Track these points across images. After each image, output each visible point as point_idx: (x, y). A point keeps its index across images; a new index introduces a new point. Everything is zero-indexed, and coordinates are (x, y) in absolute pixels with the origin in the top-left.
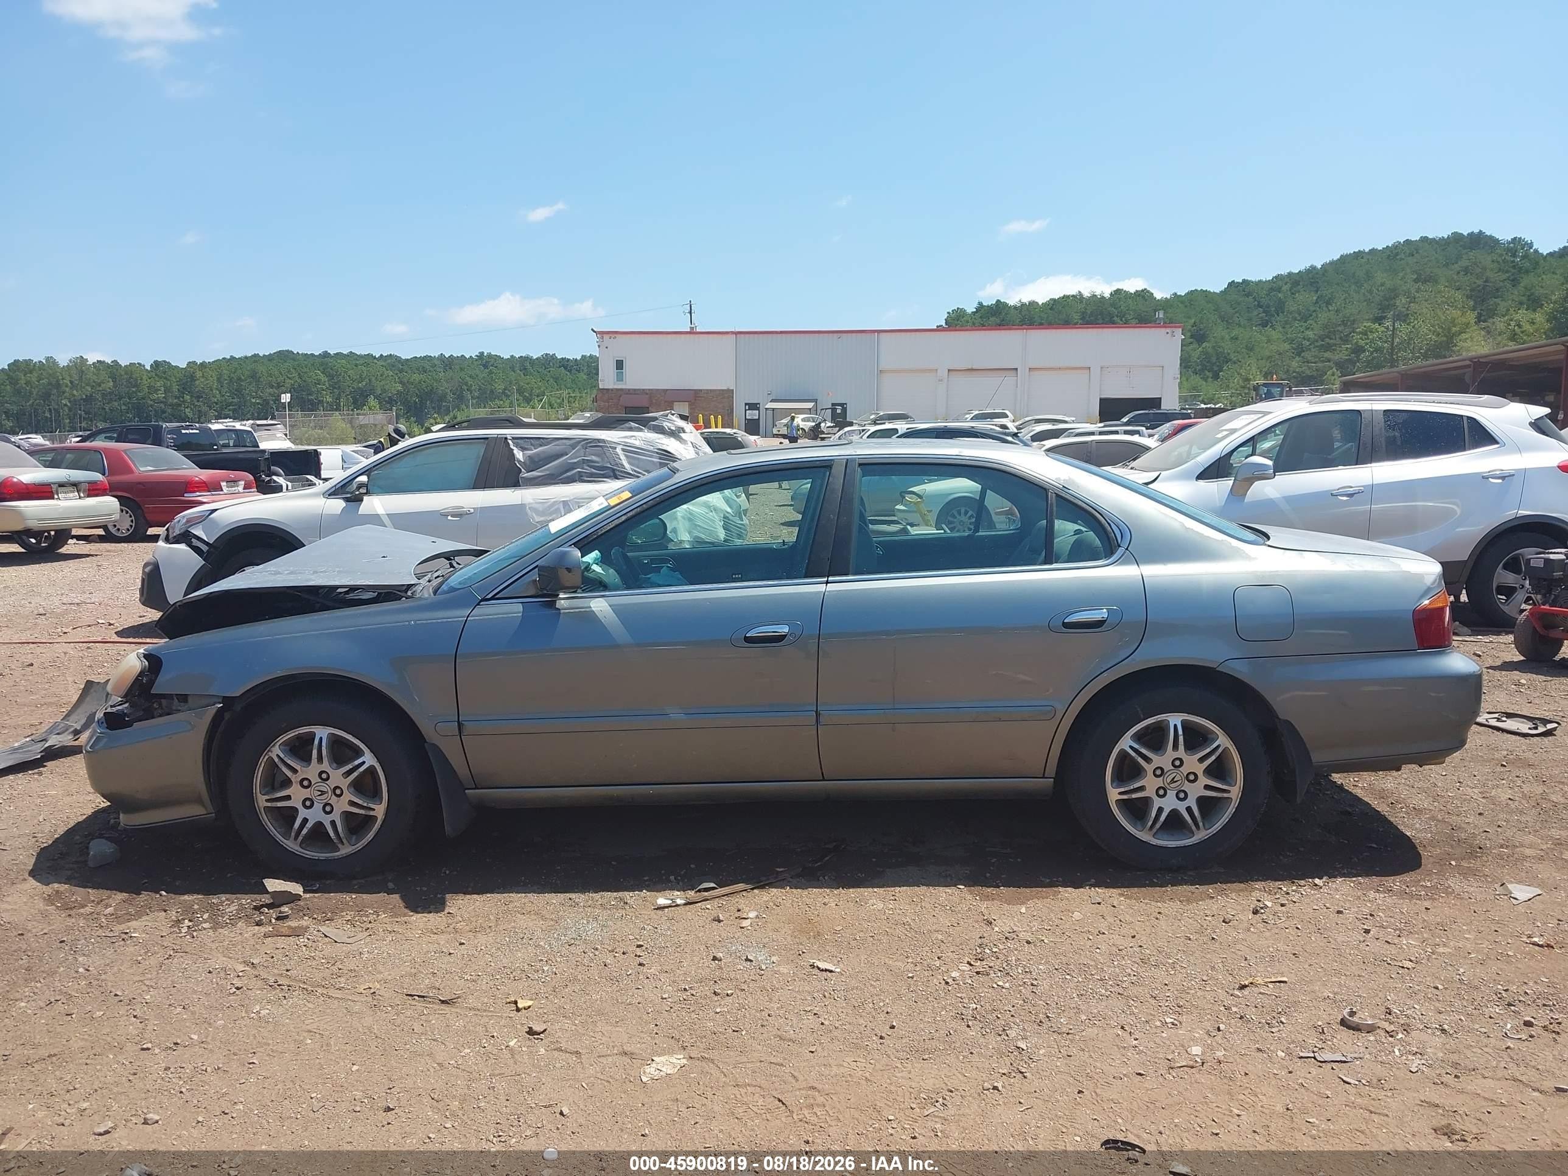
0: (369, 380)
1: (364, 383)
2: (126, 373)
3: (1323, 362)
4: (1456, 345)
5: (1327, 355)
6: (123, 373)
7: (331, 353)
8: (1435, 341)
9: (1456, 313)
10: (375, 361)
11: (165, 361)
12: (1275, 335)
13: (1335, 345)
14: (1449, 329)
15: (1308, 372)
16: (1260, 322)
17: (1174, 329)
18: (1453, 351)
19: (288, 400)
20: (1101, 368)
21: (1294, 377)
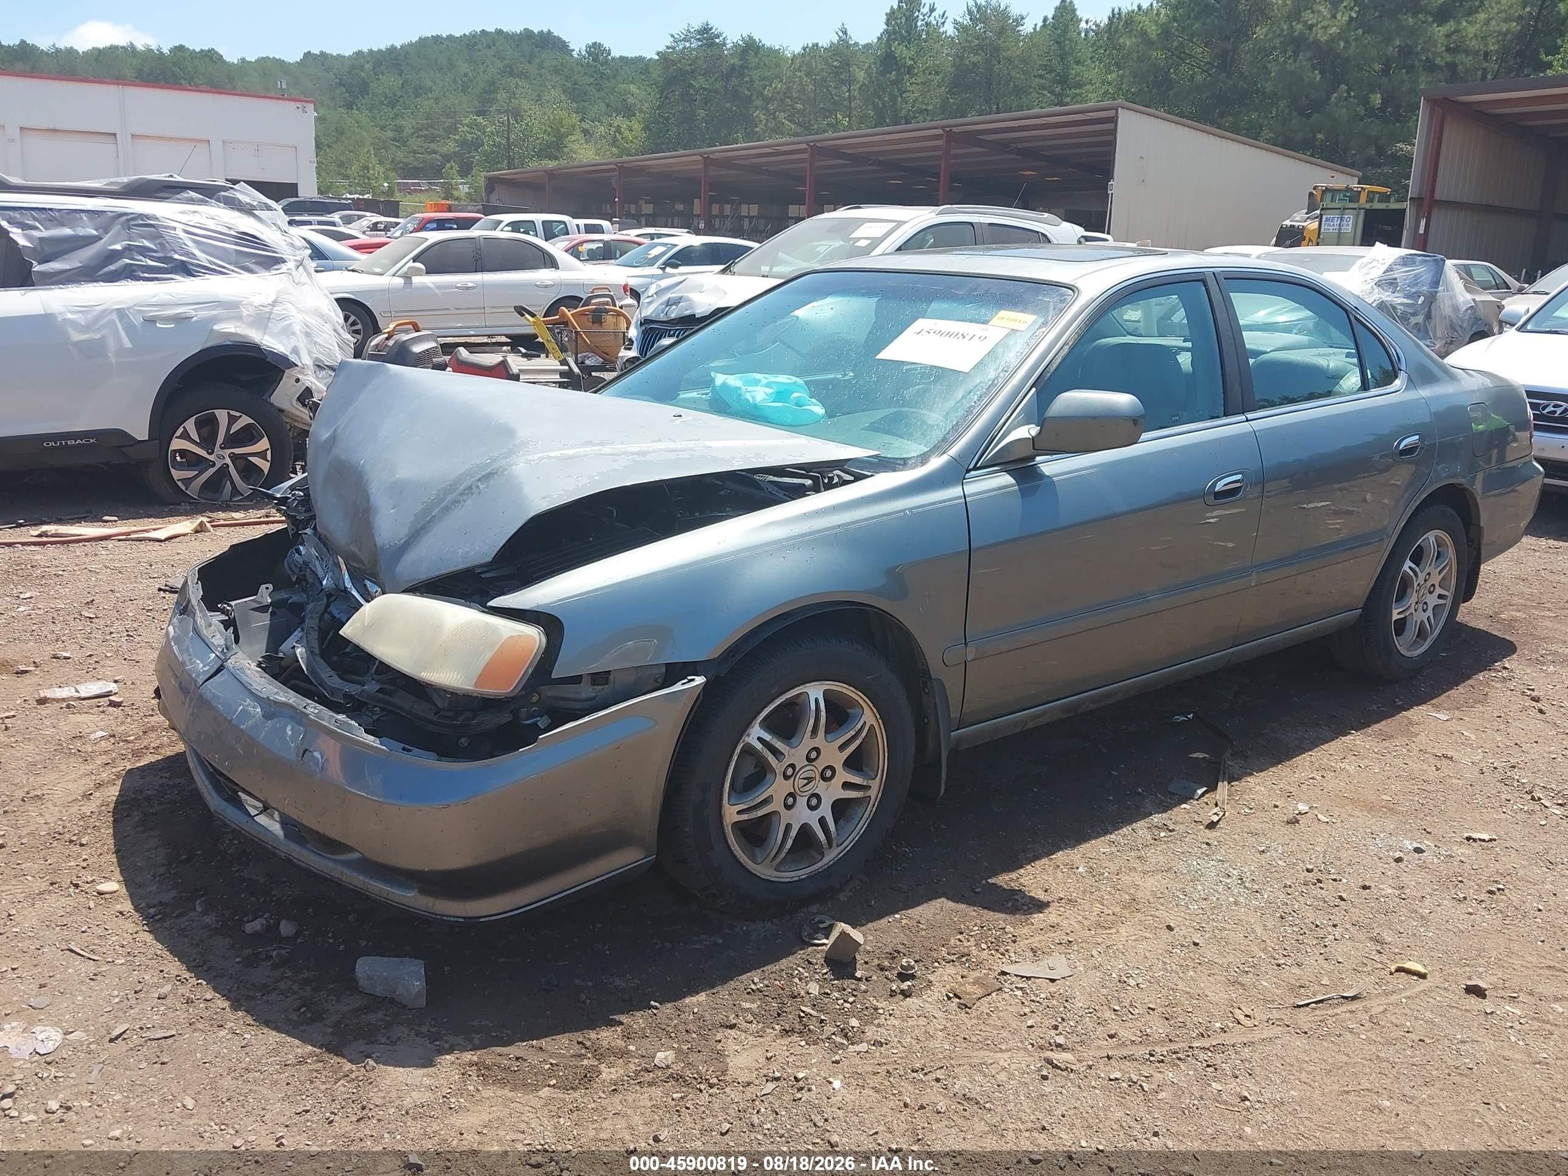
3: (430, 154)
4: (566, 147)
5: (433, 146)
8: (547, 141)
9: (564, 114)
12: (363, 117)
13: (439, 136)
14: (558, 130)
15: (416, 163)
16: (343, 103)
17: (305, 104)
18: (563, 152)
20: (224, 142)
21: (401, 168)
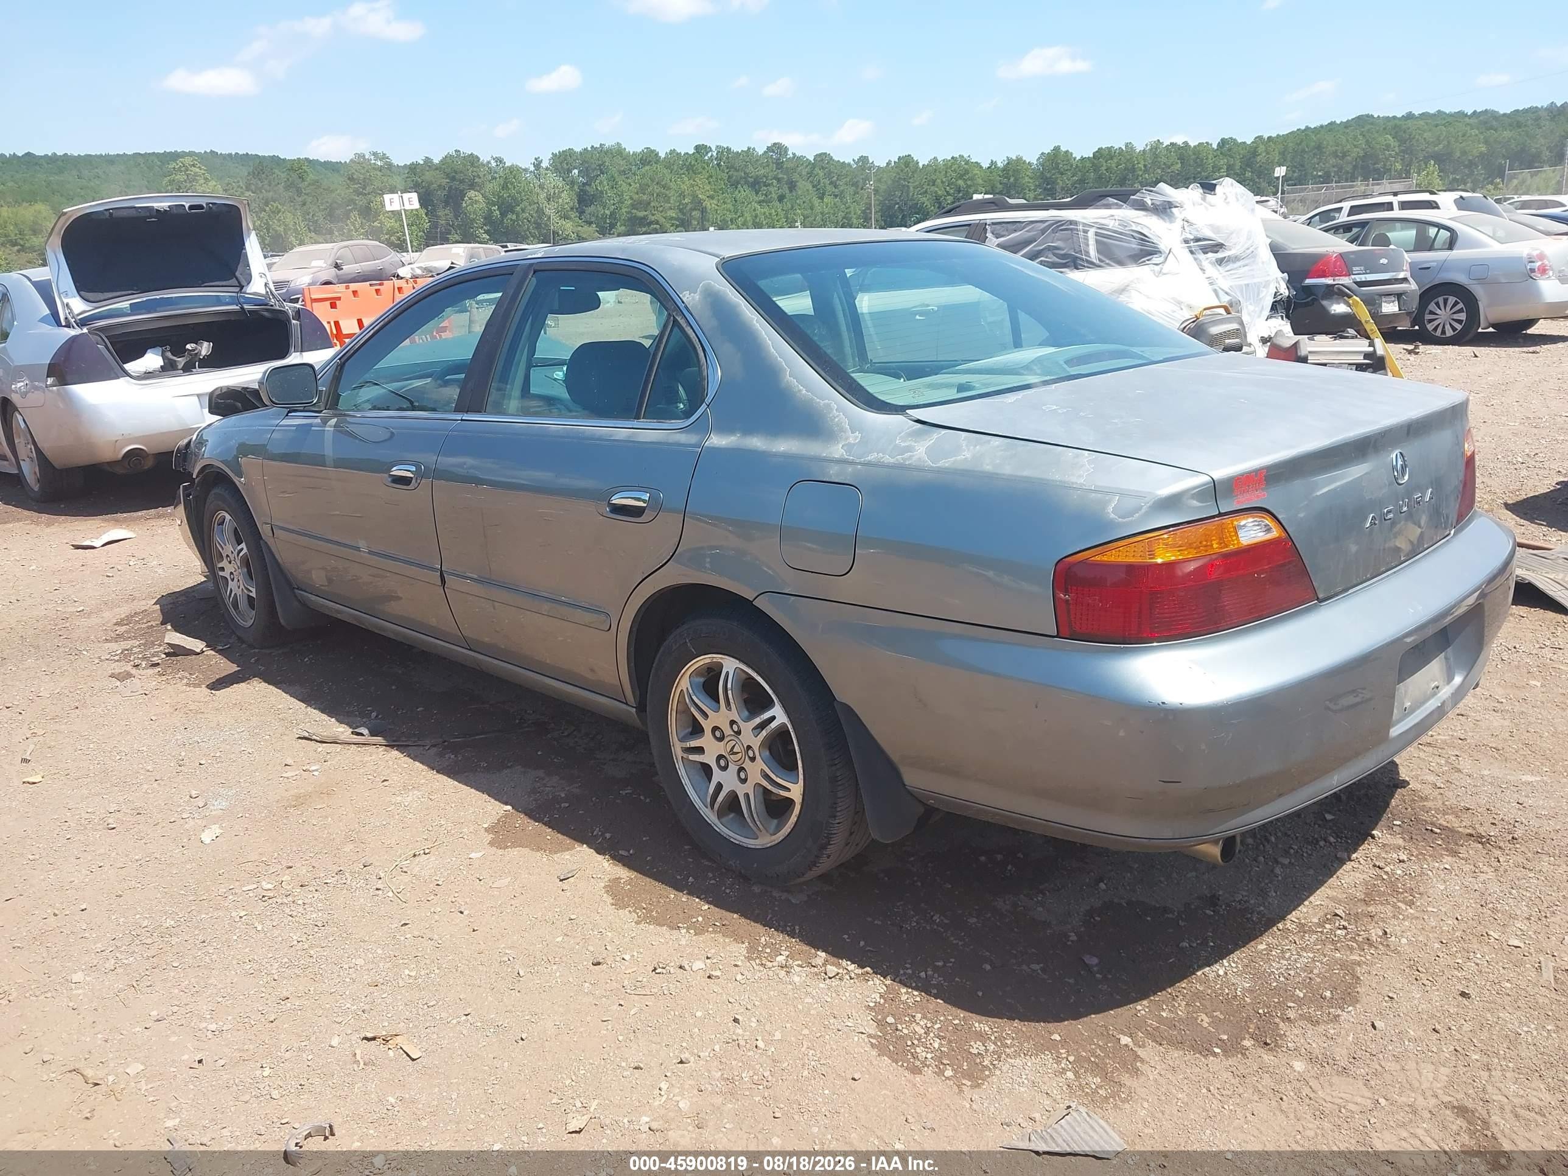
0: (1448, 142)
1: (1441, 146)
2: (1194, 154)
6: (1191, 153)
7: (1416, 114)
10: (1467, 119)
11: (1231, 138)
19: (1283, 174)
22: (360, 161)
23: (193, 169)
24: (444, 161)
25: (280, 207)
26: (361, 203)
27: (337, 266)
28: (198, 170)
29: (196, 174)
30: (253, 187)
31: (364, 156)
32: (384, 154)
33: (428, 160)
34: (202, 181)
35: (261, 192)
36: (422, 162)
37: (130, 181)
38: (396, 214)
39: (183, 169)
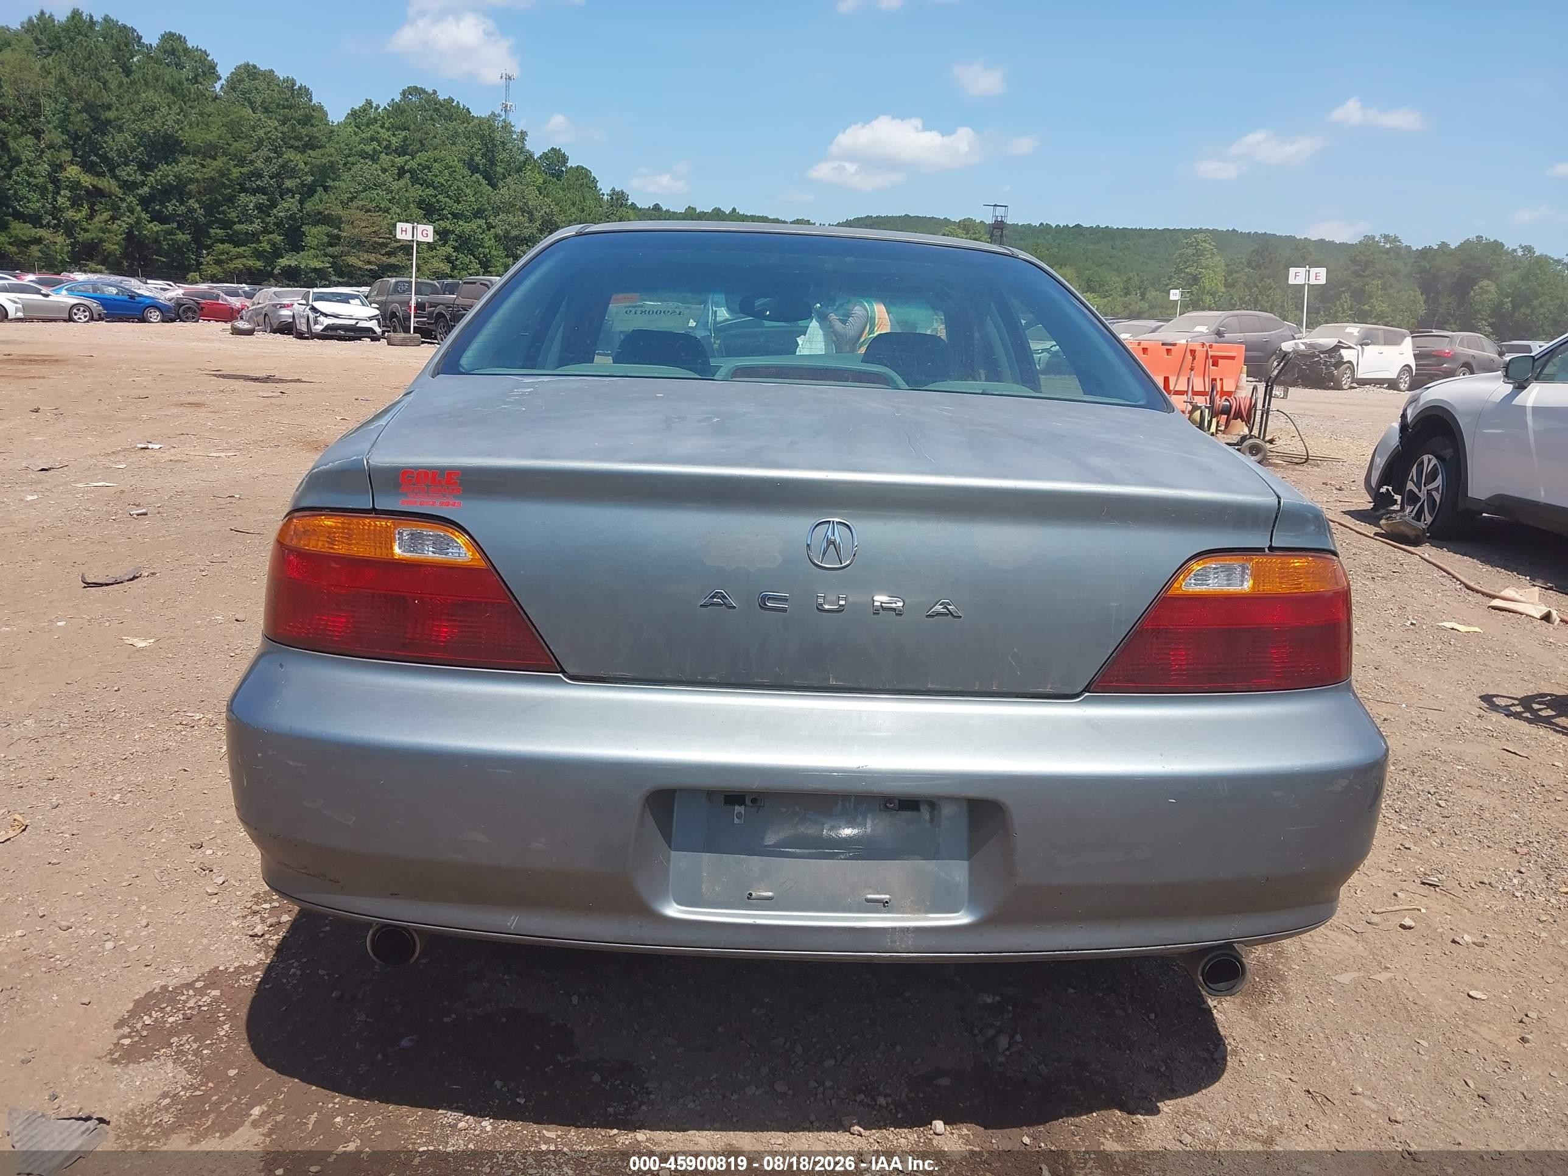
22: (1368, 242)
23: (1204, 244)
24: (1462, 247)
25: (1273, 283)
26: (1356, 285)
27: (1219, 334)
28: (1208, 245)
29: (1205, 249)
30: (1253, 264)
31: (1374, 238)
32: (1396, 237)
33: (1444, 245)
34: (1209, 256)
35: (1260, 269)
36: (1436, 247)
37: (1154, 253)
38: (1300, 288)
39: (1195, 244)
